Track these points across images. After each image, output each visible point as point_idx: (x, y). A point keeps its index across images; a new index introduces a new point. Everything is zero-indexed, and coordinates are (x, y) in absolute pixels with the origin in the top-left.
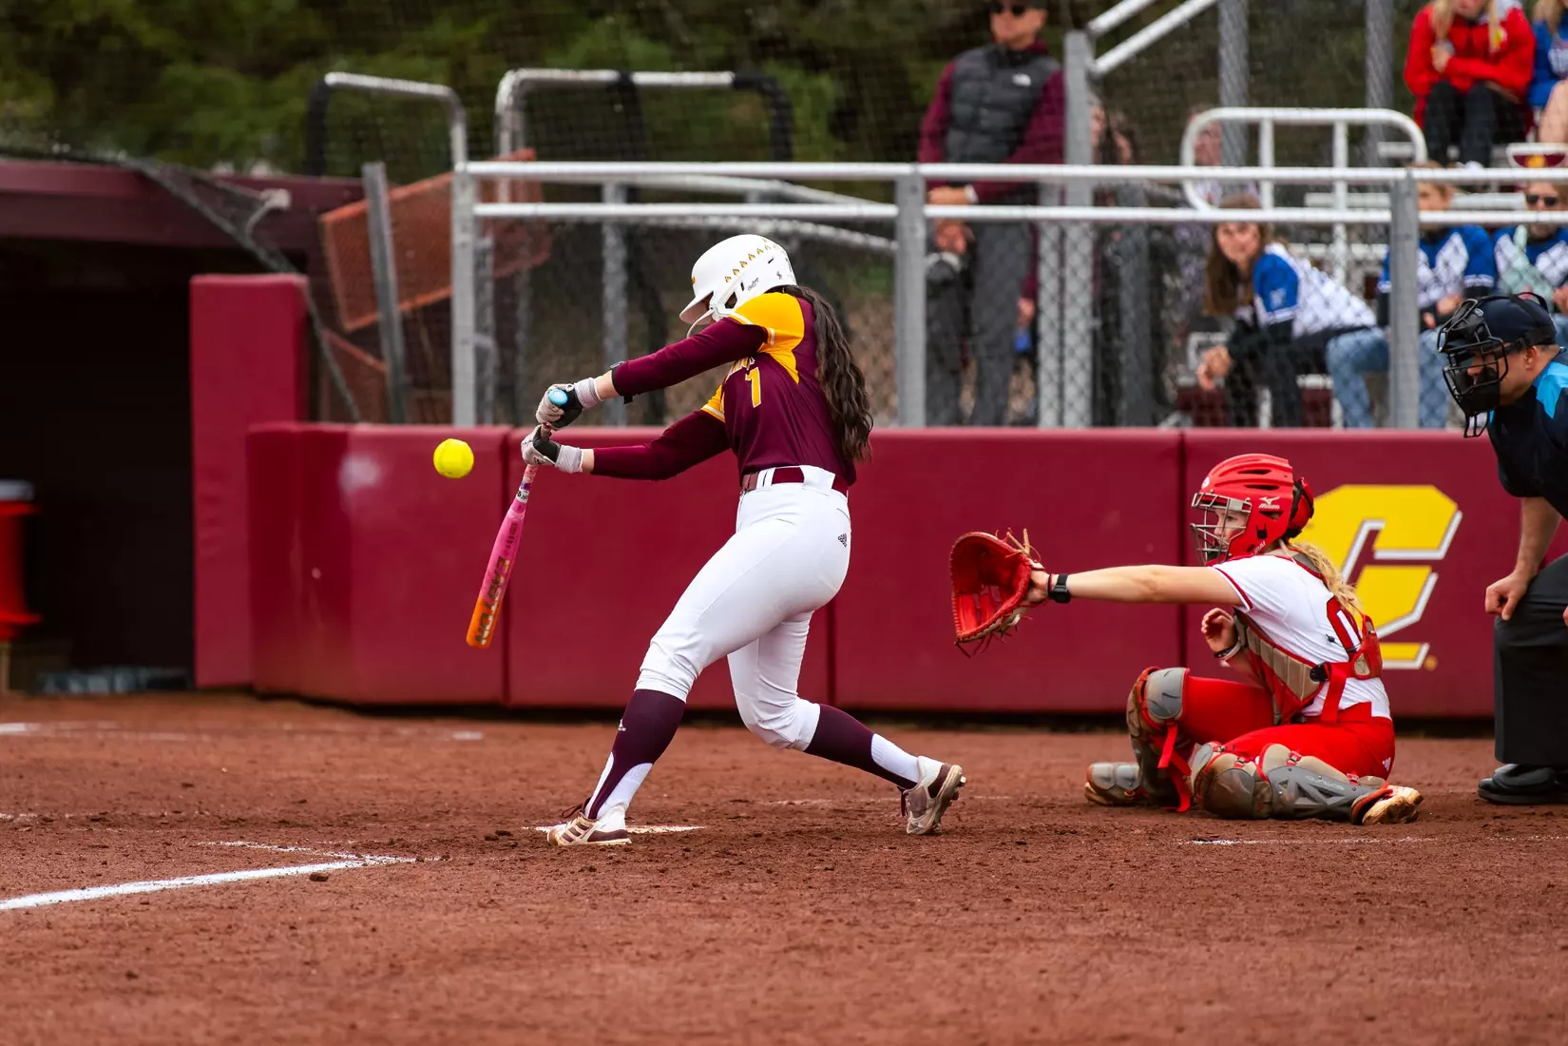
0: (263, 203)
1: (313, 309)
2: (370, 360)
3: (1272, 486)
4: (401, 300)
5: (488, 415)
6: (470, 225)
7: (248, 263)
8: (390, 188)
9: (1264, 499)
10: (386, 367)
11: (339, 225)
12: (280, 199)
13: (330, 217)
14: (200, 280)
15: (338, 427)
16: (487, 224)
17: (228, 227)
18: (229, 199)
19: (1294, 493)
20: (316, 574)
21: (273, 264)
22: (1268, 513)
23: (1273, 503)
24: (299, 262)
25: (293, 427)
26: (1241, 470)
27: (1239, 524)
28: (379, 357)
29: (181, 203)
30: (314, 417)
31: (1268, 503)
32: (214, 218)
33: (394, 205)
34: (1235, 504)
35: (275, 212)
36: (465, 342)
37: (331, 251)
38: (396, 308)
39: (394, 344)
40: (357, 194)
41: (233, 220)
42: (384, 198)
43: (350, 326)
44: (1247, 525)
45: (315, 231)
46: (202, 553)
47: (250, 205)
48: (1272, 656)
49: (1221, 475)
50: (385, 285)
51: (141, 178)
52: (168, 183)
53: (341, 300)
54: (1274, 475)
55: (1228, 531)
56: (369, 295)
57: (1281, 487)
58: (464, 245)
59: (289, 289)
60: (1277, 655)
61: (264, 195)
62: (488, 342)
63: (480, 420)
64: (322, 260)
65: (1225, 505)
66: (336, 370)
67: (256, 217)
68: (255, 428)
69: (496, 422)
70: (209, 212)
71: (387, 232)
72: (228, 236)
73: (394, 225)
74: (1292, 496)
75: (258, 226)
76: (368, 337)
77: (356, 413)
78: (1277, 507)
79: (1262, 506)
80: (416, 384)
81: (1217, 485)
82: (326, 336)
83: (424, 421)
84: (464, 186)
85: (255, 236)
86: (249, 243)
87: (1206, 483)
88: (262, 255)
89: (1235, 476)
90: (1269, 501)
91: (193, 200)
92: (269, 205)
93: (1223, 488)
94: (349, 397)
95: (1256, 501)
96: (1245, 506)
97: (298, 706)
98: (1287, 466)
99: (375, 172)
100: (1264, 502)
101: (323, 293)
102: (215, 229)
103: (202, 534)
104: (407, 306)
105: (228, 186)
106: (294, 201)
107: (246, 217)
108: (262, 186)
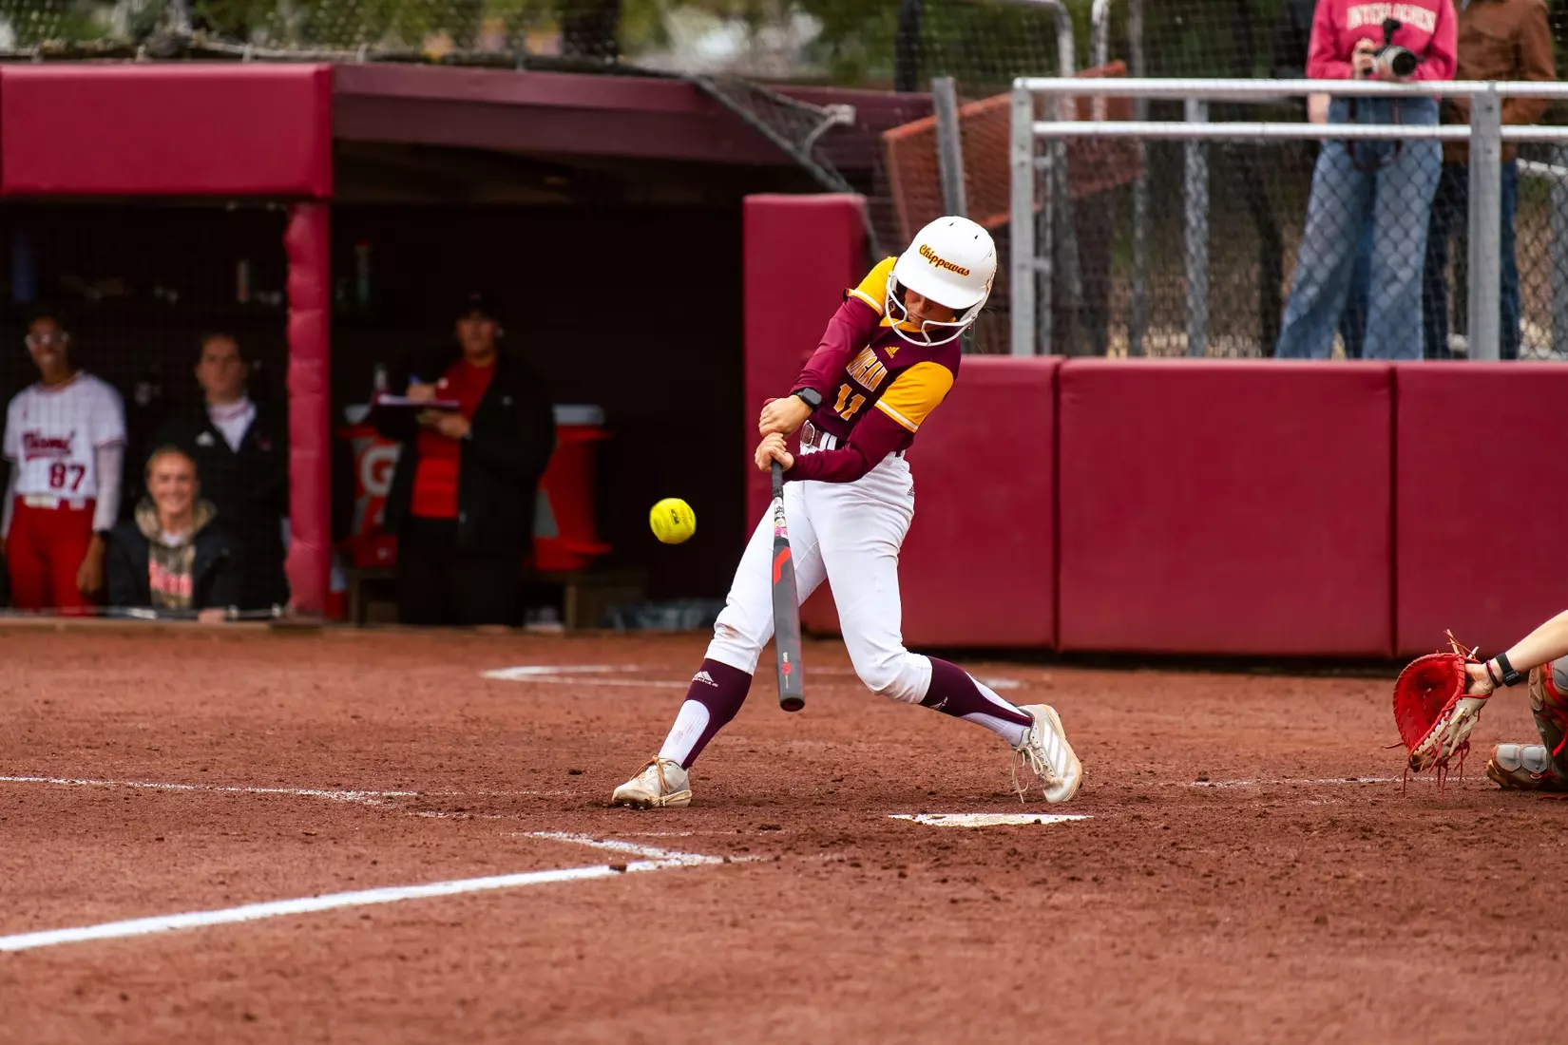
0: (824, 118)
1: (871, 232)
5: (1047, 343)
6: (1029, 144)
7: (806, 182)
8: (959, 105)
11: (899, 142)
12: (845, 114)
13: (893, 134)
14: (751, 199)
16: (1043, 144)
17: (787, 145)
18: (790, 113)
21: (832, 183)
24: (861, 179)
29: (736, 118)
32: (772, 134)
33: (963, 120)
35: (839, 128)
36: (1023, 267)
37: (894, 174)
40: (924, 109)
41: (793, 137)
42: (954, 115)
45: (879, 148)
47: (811, 121)
50: (955, 207)
51: (697, 90)
52: (724, 98)
58: (1022, 164)
59: (847, 209)
61: (826, 110)
62: (1045, 265)
63: (1038, 350)
64: (885, 181)
67: (816, 133)
69: (1055, 350)
70: (766, 127)
71: (956, 149)
72: (786, 154)
73: (964, 143)
75: (817, 143)
84: (1021, 103)
85: (813, 154)
86: (805, 159)
88: (820, 173)
91: (750, 115)
92: (832, 120)
99: (944, 86)
101: (882, 214)
102: (773, 146)
105: (789, 100)
106: (858, 117)
107: (806, 134)
108: (825, 100)
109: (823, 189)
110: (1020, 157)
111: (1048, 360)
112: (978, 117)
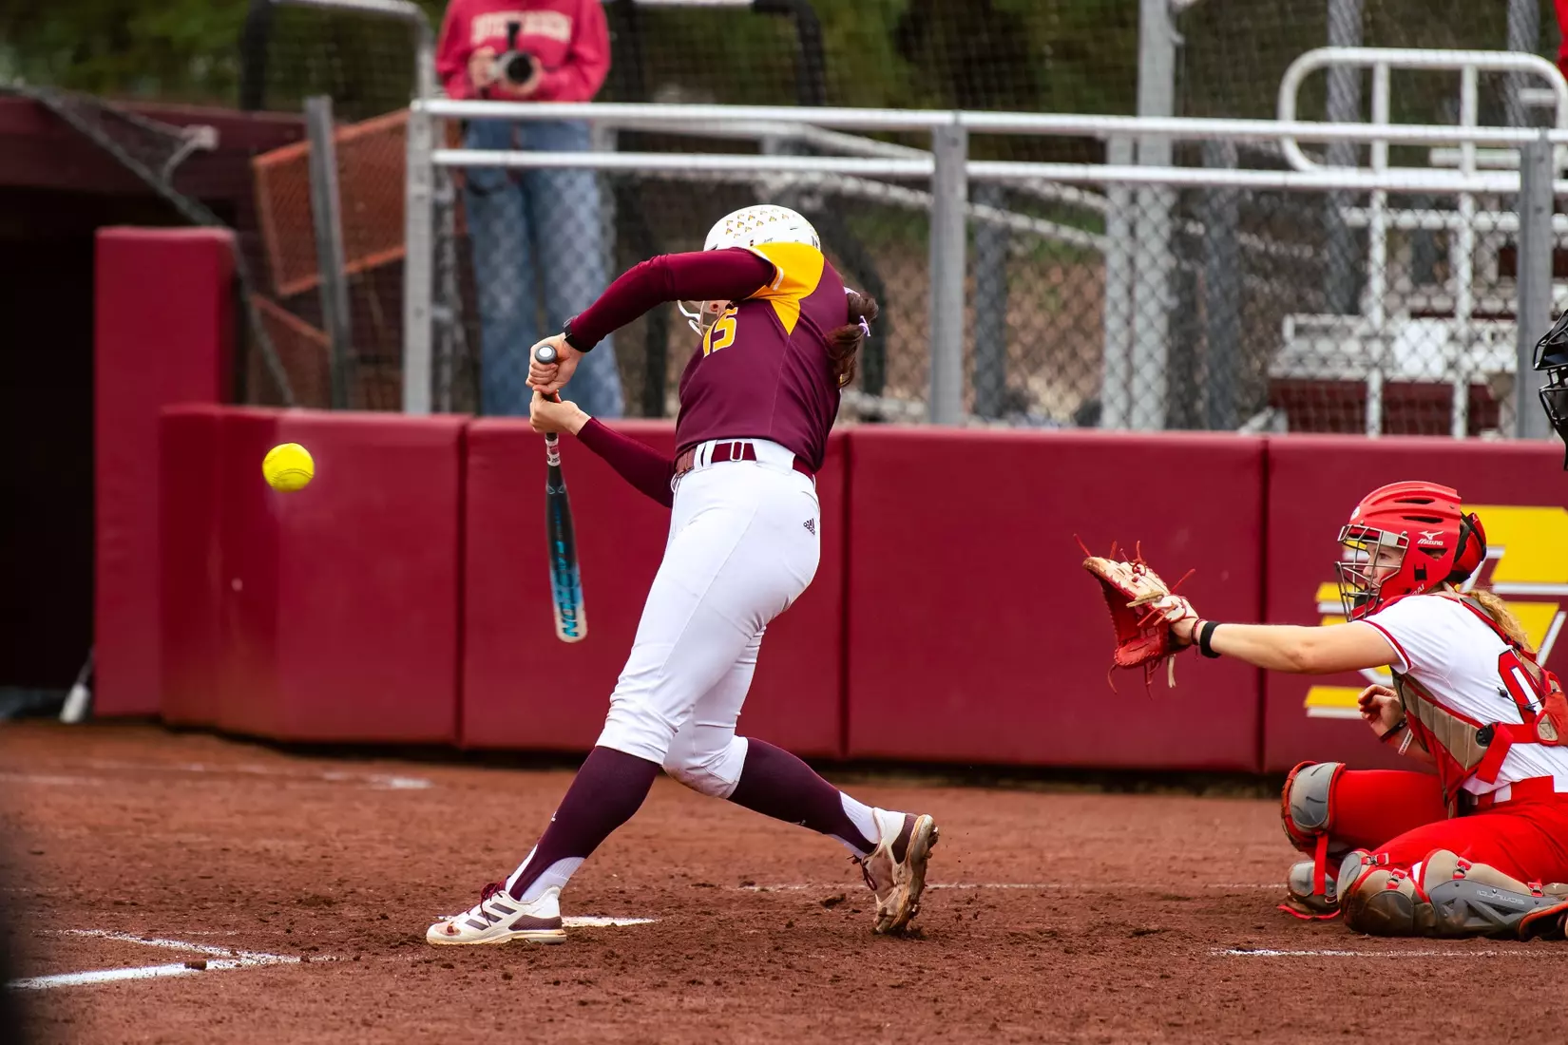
0: (184, 142)
1: (243, 270)
2: (307, 330)
3: (1435, 518)
4: (348, 259)
5: (446, 400)
6: (427, 174)
7: (165, 214)
8: (336, 128)
9: (1425, 533)
10: (327, 339)
11: (276, 170)
12: (206, 137)
13: (263, 161)
14: (106, 233)
15: (266, 412)
16: (447, 173)
17: (144, 172)
18: (147, 138)
19: (1462, 528)
20: (237, 585)
21: (195, 215)
22: (1429, 550)
23: (1435, 538)
24: (225, 212)
25: (216, 410)
26: (1397, 498)
27: (1394, 563)
28: (319, 325)
29: (84, 141)
30: (240, 399)
31: (1428, 538)
32: (126, 160)
33: (341, 146)
34: (1389, 539)
35: (199, 154)
36: (419, 313)
37: (264, 200)
38: (343, 268)
39: (339, 312)
40: (298, 133)
41: (149, 162)
42: (329, 140)
43: (287, 289)
44: (1403, 563)
45: (247, 179)
46: (106, 555)
47: (170, 144)
48: (1432, 716)
49: (1374, 504)
50: (329, 244)
51: (39, 109)
52: (73, 118)
53: (276, 260)
54: (1439, 505)
55: (1380, 571)
56: (308, 252)
57: (1447, 520)
58: (420, 198)
59: (212, 245)
60: (1438, 714)
61: (186, 132)
62: (448, 315)
63: (436, 408)
64: (254, 212)
65: (1377, 539)
66: (265, 342)
67: (176, 159)
68: (169, 410)
69: (455, 409)
70: (118, 151)
71: (332, 179)
72: (145, 184)
73: (342, 171)
74: (1459, 531)
75: (179, 171)
76: (307, 304)
77: (289, 395)
78: (1440, 543)
79: (1422, 541)
80: (363, 360)
81: (1369, 515)
82: (256, 304)
83: (371, 407)
84: (420, 128)
85: (173, 182)
86: (167, 191)
87: (1357, 513)
88: (183, 204)
89: (1391, 505)
90: (1430, 536)
91: (101, 136)
92: (192, 145)
93: (1374, 519)
94: (282, 377)
95: (1415, 536)
96: (1401, 541)
97: (212, 742)
98: (1455, 496)
99: (319, 107)
100: (1425, 537)
101: (254, 251)
102: (130, 174)
103: (106, 534)
104: (354, 267)
105: (141, 121)
106: (223, 139)
107: (163, 160)
108: (185, 121)
109: (184, 221)
110: (418, 191)
111: (449, 421)
112: (359, 142)
